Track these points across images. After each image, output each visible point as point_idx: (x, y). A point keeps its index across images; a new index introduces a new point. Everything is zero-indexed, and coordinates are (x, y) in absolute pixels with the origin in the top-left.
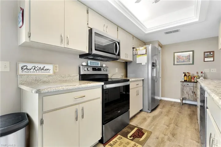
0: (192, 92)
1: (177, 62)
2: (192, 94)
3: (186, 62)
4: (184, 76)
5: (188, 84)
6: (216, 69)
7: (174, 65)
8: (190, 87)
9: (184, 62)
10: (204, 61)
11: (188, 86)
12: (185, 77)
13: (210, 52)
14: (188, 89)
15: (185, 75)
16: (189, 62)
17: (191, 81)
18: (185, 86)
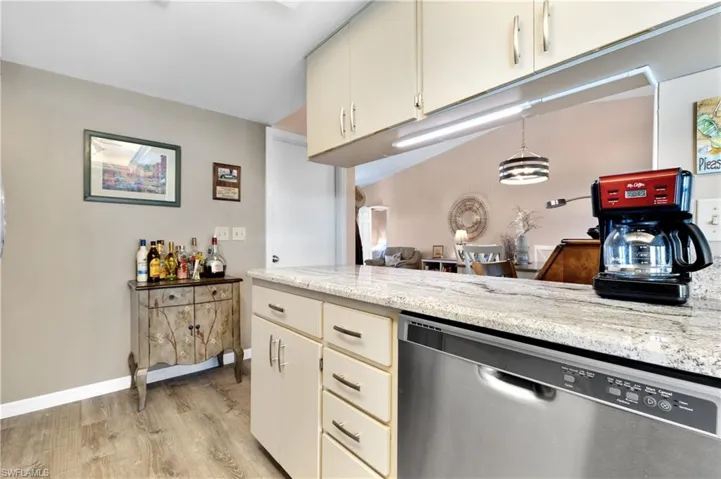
0: (191, 328)
1: (106, 187)
2: (188, 339)
3: (150, 191)
4: (149, 258)
5: (172, 297)
6: (244, 229)
7: (85, 198)
8: (181, 309)
9: (139, 190)
10: (215, 198)
11: (172, 302)
12: (153, 261)
13: (231, 167)
14: (172, 317)
15: (153, 254)
16: (163, 193)
17: (177, 279)
18: (160, 304)
